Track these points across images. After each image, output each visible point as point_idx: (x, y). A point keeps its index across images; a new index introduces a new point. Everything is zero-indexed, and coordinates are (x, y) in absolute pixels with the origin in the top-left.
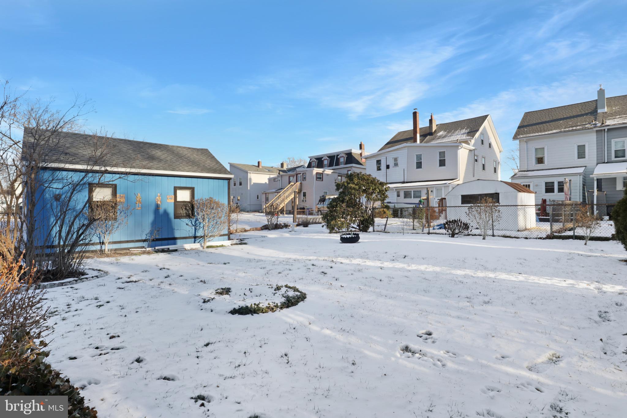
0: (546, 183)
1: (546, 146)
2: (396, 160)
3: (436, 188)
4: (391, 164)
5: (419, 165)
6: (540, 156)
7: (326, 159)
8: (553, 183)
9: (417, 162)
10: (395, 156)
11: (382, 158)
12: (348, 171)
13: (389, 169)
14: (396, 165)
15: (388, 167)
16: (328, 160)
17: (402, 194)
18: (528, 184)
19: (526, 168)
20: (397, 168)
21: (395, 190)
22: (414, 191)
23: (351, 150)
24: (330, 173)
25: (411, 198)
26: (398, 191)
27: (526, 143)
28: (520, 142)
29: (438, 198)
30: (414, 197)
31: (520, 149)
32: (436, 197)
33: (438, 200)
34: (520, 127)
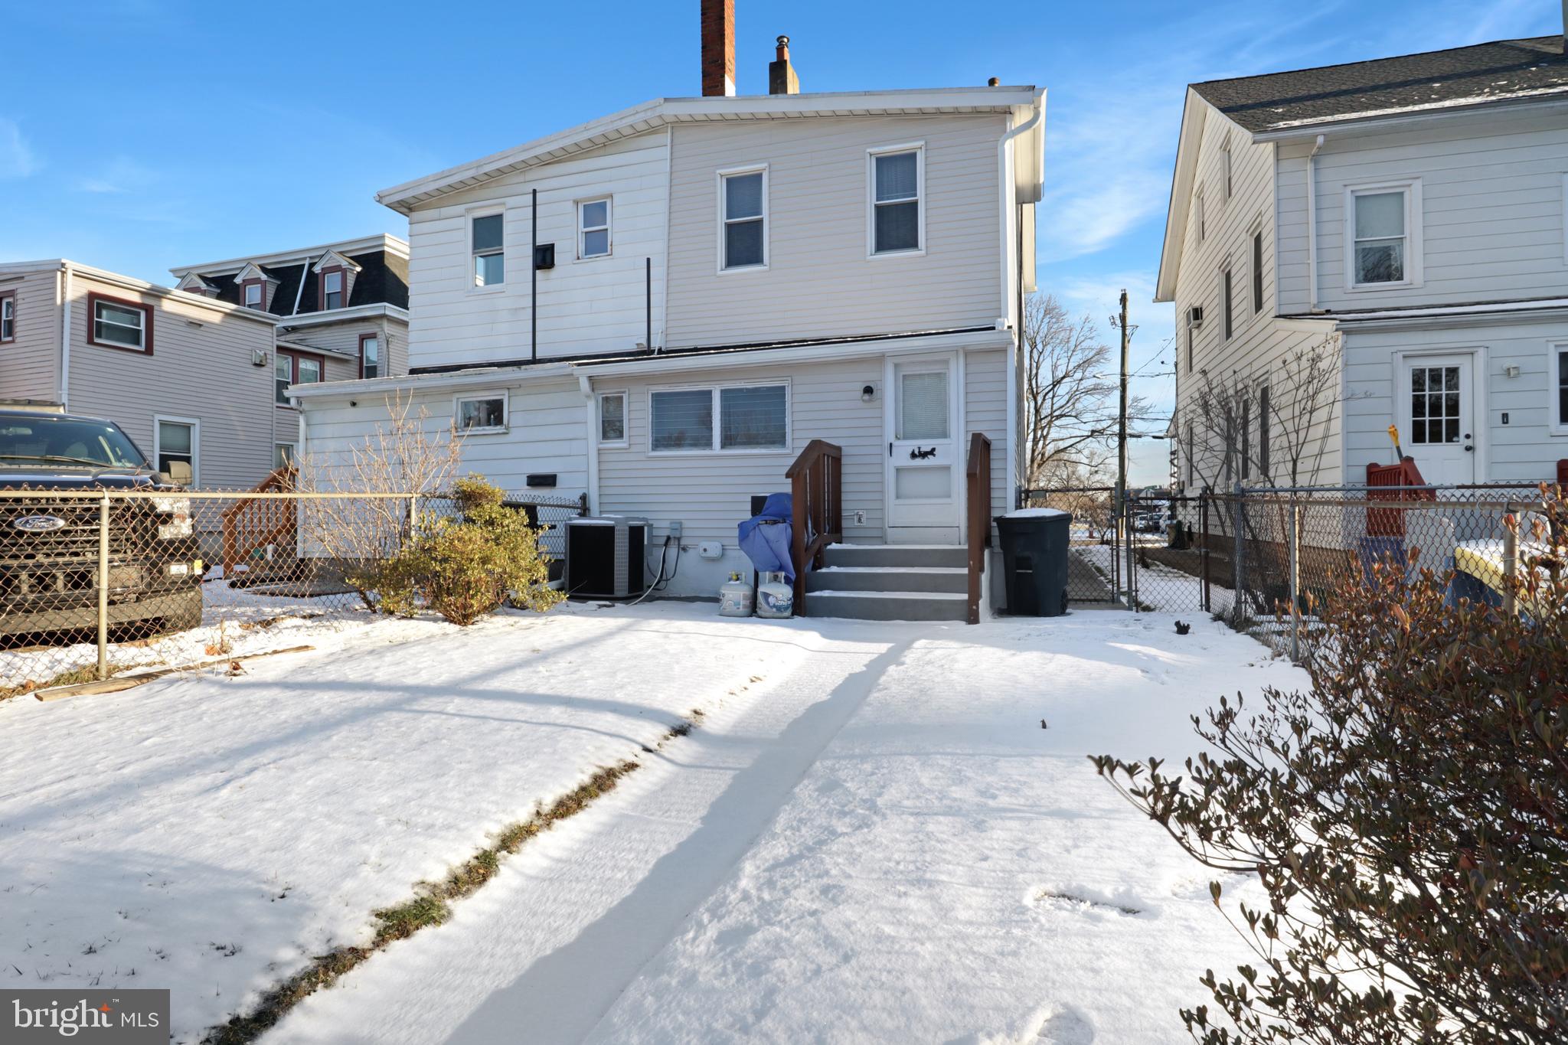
1: (1418, 184)
2: (595, 211)
3: (896, 366)
4: (567, 239)
5: (745, 245)
6: (1378, 236)
7: (256, 281)
9: (730, 227)
10: (592, 191)
11: (511, 201)
12: (363, 339)
13: (553, 273)
14: (596, 244)
15: (544, 257)
16: (264, 284)
17: (638, 416)
19: (1314, 300)
20: (600, 263)
21: (585, 384)
23: (382, 237)
24: (216, 318)
25: (708, 443)
26: (611, 391)
27: (1310, 167)
28: (1278, 160)
29: (913, 445)
30: (728, 441)
31: (1278, 200)
32: (904, 435)
33: (913, 456)
34: (1224, 110)
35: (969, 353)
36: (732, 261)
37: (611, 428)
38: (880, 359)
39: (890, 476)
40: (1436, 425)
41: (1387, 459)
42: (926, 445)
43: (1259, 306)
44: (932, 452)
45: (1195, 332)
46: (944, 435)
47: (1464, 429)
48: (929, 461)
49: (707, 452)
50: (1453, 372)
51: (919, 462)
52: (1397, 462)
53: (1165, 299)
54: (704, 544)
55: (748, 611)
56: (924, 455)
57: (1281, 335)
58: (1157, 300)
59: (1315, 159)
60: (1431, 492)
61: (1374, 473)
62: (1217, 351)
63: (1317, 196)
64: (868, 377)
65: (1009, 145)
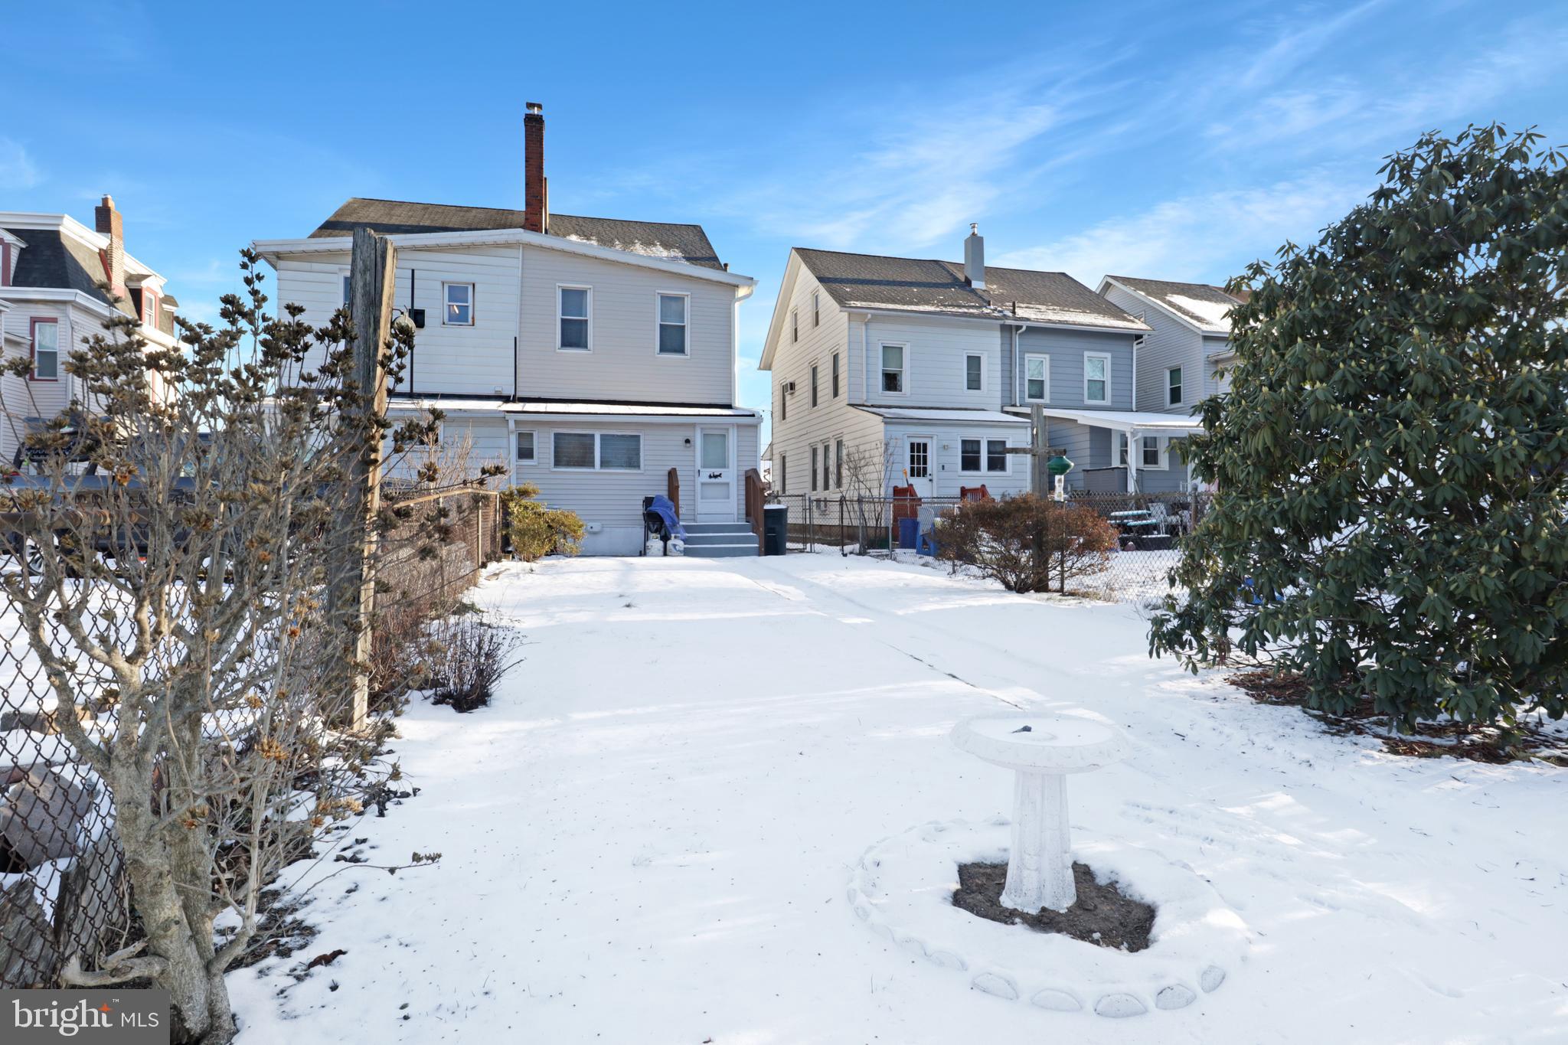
0: (964, 442)
1: (909, 344)
3: (702, 429)
4: (435, 307)
5: (574, 335)
6: (892, 368)
8: (978, 442)
9: (563, 320)
12: (37, 321)
14: (461, 317)
17: (544, 446)
18: (922, 441)
19: (865, 398)
21: (512, 424)
22: (602, 436)
25: (592, 464)
26: (525, 430)
27: (864, 327)
28: (849, 320)
29: (711, 471)
30: (603, 464)
31: (849, 342)
32: (704, 466)
33: (710, 477)
34: (821, 280)
35: (739, 426)
36: (566, 343)
37: (525, 453)
38: (693, 425)
39: (698, 487)
40: (919, 469)
41: (903, 485)
42: (717, 472)
43: (836, 394)
44: (720, 475)
45: (788, 397)
46: (724, 466)
47: (929, 471)
48: (718, 480)
49: (591, 470)
50: (925, 445)
51: (713, 480)
52: (906, 486)
53: (765, 368)
54: (590, 524)
55: (661, 553)
56: (716, 477)
57: (850, 415)
58: (760, 369)
59: (866, 324)
60: (920, 499)
61: (897, 491)
62: (806, 412)
63: (867, 343)
64: (688, 434)
65: (737, 305)
